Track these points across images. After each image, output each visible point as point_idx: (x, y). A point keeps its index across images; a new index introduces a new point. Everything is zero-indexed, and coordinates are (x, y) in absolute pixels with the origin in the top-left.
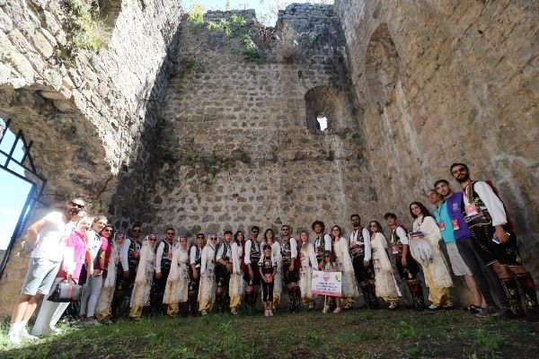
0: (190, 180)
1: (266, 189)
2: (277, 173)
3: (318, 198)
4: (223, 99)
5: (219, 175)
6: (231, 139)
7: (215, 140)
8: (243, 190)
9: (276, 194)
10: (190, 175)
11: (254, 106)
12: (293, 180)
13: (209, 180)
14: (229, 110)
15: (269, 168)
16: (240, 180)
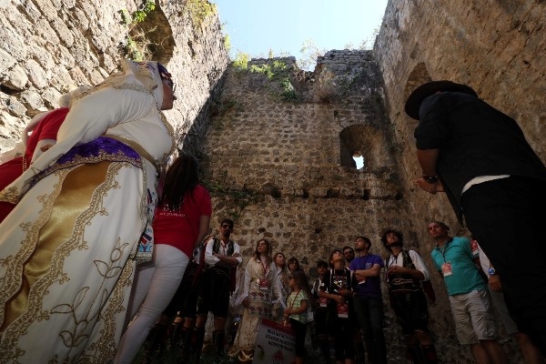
0: (219, 211)
1: (294, 225)
2: (306, 209)
3: (350, 239)
4: (259, 135)
5: (247, 208)
6: (263, 173)
7: (247, 174)
8: (270, 225)
9: (304, 232)
10: (220, 206)
11: (288, 143)
12: (323, 218)
13: (236, 212)
14: (263, 145)
15: (298, 204)
16: (268, 215)
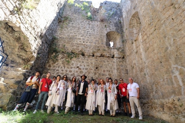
0: (62, 60)
1: (89, 66)
2: (93, 60)
3: (107, 71)
4: (77, 32)
5: (72, 59)
6: (78, 47)
7: (73, 46)
8: (81, 65)
9: (92, 68)
10: (62, 58)
11: (88, 36)
12: (99, 63)
13: (69, 60)
14: (79, 36)
15: (91, 58)
16: (80, 62)
